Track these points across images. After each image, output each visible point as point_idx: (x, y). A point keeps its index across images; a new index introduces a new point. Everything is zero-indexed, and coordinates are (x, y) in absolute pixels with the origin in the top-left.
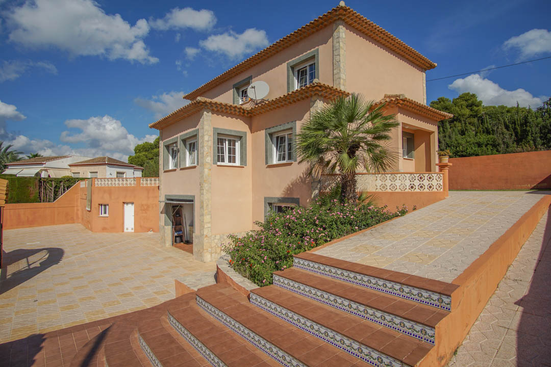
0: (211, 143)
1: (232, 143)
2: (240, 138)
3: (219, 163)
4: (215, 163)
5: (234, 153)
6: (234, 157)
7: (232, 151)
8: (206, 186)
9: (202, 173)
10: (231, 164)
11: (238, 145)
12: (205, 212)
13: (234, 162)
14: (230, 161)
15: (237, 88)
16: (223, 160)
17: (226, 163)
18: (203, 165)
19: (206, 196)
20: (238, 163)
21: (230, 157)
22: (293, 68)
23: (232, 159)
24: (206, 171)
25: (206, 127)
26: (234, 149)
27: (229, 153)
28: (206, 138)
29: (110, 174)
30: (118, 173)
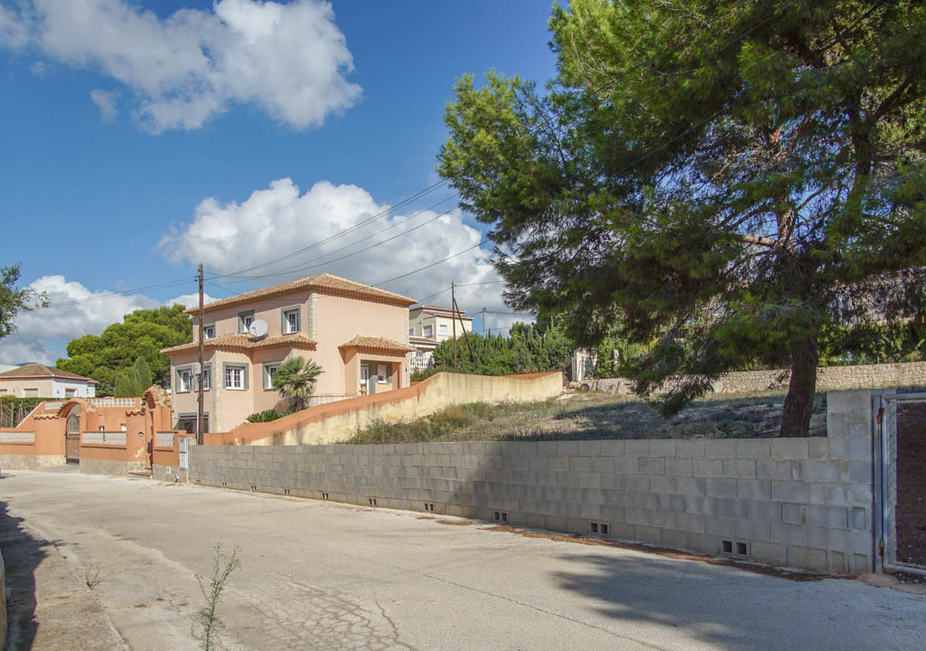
0: (221, 374)
1: (237, 371)
2: (244, 368)
3: (228, 388)
4: (224, 388)
5: (239, 379)
6: (239, 383)
7: (237, 378)
8: (218, 405)
9: (214, 395)
10: (237, 388)
11: (242, 373)
12: (218, 423)
13: (239, 386)
14: (236, 386)
15: (242, 316)
16: (230, 385)
17: (233, 387)
18: (215, 390)
19: (218, 412)
20: (242, 387)
21: (235, 383)
22: (286, 313)
23: (237, 384)
24: (218, 394)
25: (218, 362)
26: (239, 377)
27: (235, 379)
28: (218, 370)
29: (58, 392)
30: (67, 390)
